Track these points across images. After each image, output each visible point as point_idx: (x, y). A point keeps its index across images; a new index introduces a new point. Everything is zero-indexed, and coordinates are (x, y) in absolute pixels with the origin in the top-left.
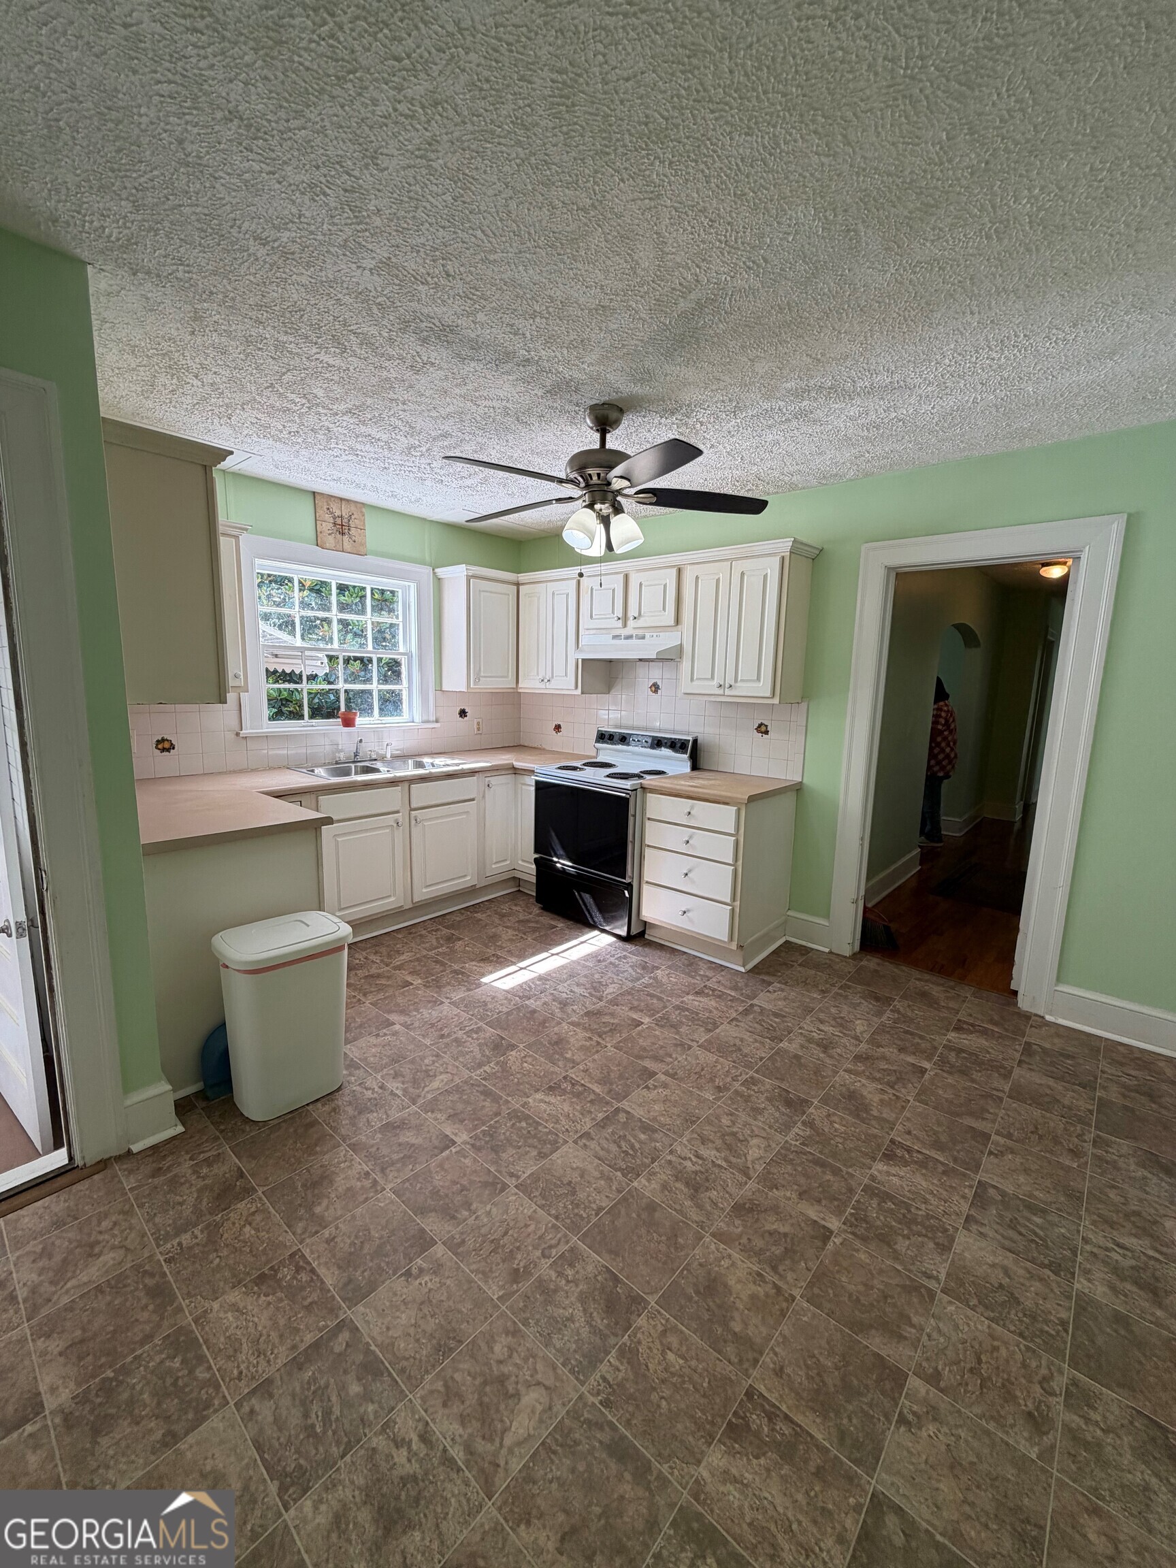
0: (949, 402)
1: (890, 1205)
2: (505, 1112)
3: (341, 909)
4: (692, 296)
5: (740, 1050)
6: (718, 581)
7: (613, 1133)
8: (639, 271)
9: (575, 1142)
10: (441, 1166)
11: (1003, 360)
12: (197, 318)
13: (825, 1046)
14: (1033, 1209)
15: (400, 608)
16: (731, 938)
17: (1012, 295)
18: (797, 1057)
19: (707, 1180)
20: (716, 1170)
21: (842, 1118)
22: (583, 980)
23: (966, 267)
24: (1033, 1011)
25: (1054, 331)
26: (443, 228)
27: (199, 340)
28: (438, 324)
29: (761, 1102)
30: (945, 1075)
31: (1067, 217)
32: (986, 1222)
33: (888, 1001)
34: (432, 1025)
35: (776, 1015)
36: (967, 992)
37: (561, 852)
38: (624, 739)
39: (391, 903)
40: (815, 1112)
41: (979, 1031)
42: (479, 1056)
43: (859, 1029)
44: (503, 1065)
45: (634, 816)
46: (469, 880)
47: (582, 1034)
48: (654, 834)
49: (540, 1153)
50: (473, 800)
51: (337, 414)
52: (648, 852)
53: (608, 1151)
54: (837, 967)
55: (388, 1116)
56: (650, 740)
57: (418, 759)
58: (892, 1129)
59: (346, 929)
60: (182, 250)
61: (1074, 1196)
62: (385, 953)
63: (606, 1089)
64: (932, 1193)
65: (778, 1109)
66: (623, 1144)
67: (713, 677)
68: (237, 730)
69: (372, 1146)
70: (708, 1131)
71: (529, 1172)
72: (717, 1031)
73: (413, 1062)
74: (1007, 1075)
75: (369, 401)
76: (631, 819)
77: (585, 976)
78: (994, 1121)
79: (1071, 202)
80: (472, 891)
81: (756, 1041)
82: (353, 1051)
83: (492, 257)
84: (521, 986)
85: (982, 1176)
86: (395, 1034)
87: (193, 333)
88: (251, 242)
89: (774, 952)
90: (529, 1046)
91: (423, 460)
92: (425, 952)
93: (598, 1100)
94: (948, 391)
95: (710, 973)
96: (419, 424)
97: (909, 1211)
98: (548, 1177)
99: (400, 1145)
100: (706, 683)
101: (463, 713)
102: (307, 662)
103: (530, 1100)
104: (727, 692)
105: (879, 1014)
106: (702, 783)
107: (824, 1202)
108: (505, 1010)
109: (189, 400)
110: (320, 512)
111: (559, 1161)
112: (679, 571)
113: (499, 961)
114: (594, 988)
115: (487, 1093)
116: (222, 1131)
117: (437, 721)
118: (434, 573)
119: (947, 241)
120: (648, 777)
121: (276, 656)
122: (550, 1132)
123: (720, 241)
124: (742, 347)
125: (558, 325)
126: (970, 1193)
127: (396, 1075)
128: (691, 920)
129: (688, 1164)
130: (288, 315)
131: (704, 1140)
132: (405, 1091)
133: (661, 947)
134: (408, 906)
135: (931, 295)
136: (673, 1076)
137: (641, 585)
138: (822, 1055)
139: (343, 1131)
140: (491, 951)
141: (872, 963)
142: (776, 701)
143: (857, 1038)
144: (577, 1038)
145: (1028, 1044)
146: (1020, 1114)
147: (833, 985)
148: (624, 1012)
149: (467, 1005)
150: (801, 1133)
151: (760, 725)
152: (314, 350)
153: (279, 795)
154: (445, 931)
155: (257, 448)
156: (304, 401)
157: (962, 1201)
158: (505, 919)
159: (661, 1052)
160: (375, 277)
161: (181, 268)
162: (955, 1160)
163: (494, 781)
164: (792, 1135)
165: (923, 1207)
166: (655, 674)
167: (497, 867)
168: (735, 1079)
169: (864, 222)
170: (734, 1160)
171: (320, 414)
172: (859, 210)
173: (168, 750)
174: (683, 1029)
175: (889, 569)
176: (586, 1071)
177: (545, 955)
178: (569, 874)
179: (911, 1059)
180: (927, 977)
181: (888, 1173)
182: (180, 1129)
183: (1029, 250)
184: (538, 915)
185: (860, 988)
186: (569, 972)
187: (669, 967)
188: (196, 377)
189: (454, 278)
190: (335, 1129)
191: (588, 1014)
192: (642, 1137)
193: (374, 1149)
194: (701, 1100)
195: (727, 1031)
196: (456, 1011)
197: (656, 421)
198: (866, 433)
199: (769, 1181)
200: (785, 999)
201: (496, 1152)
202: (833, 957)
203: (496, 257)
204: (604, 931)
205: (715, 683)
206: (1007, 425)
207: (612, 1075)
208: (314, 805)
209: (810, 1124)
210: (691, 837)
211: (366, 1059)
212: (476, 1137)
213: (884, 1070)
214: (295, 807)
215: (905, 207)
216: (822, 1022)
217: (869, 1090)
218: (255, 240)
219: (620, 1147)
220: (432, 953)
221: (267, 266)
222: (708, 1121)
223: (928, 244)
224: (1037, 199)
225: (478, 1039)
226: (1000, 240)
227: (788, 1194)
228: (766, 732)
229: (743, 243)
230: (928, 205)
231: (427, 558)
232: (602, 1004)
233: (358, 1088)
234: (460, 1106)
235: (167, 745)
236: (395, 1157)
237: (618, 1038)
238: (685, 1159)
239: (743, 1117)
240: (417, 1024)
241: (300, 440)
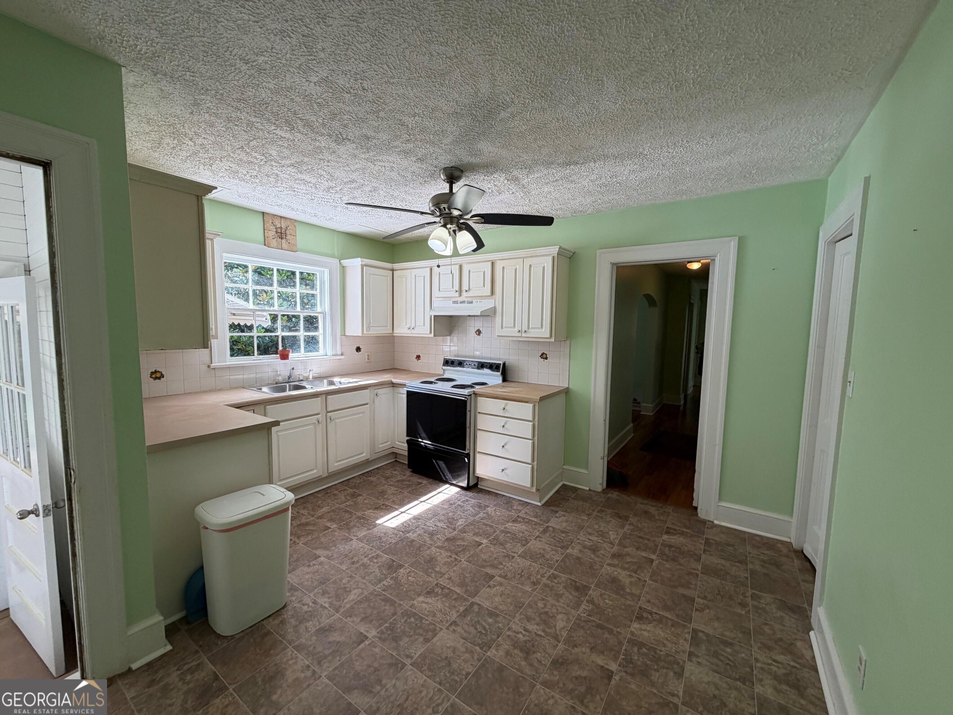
0: (645, 175)
1: (644, 650)
2: (399, 612)
3: (281, 480)
4: (509, 110)
5: (543, 556)
6: (516, 270)
7: (471, 620)
8: (479, 94)
9: (447, 629)
10: (359, 655)
11: (674, 153)
12: (196, 104)
13: (594, 550)
14: (726, 643)
15: (318, 283)
16: (532, 485)
17: (682, 119)
18: (578, 558)
19: (533, 646)
20: (538, 638)
21: (610, 596)
22: (442, 518)
23: (659, 104)
24: (707, 518)
25: (702, 139)
26: (363, 62)
27: (195, 118)
28: (355, 117)
29: (561, 589)
30: (665, 562)
31: (712, 82)
32: (700, 655)
33: (626, 518)
34: (346, 556)
35: (563, 532)
36: (670, 509)
37: (424, 435)
38: (460, 364)
39: (314, 473)
40: (593, 593)
41: (679, 533)
42: (379, 575)
43: (612, 537)
44: (395, 579)
45: (470, 411)
46: (364, 456)
47: (445, 554)
48: (483, 422)
49: (425, 639)
50: (367, 404)
51: (284, 166)
52: (479, 433)
53: (469, 633)
54: (595, 499)
55: (320, 623)
56: (476, 364)
57: (330, 379)
58: (639, 600)
59: (290, 496)
60: (190, 63)
61: (746, 633)
62: (310, 508)
63: (464, 589)
64: (667, 639)
65: (571, 594)
66: (478, 627)
67: (514, 326)
68: (208, 363)
69: (310, 646)
70: (530, 612)
71: (419, 653)
72: (529, 545)
73: (335, 582)
74: (699, 559)
75: (306, 159)
76: (468, 413)
77: (443, 515)
78: (695, 589)
79: (714, 74)
80: (367, 462)
81: (552, 550)
82: (292, 579)
83: (392, 81)
84: (402, 524)
85: (693, 625)
86: (321, 564)
87: (192, 113)
88: (238, 61)
89: (557, 492)
90: (412, 565)
91: (337, 196)
92: (337, 506)
93: (459, 598)
94: (645, 168)
95: (520, 508)
96: (337, 174)
97: (656, 653)
98: (432, 655)
99: (330, 643)
100: (510, 329)
101: (358, 349)
102: (257, 318)
103: (415, 602)
104: (524, 335)
105: (623, 527)
106: (510, 390)
107: (606, 653)
108: (394, 541)
109: (184, 154)
110: (267, 225)
111: (438, 643)
112: (493, 264)
113: (388, 509)
114: (450, 522)
115: (386, 600)
116: (200, 646)
117: (342, 355)
118: (340, 263)
119: (650, 89)
120: (477, 387)
121: (234, 314)
122: (431, 624)
123: (527, 81)
124: (535, 139)
125: (429, 121)
126: (689, 637)
127: (324, 593)
128: (507, 475)
129: (520, 636)
130: (258, 106)
131: (529, 619)
132: (331, 604)
133: (489, 493)
134: (326, 475)
135: (640, 118)
136: (505, 577)
137: (469, 271)
138: (592, 556)
139: (289, 637)
140: (381, 502)
141: (614, 495)
142: (553, 340)
143: (611, 543)
144: (442, 556)
145: (707, 539)
146: (708, 583)
147: (593, 510)
148: (469, 537)
149: (369, 540)
150: (587, 608)
151: (543, 354)
152: (273, 128)
153: (239, 406)
154: (350, 491)
155: (228, 185)
156: (263, 158)
157: (685, 643)
158: (389, 480)
159: (496, 562)
160: (318, 88)
161: (188, 73)
162: (677, 616)
163: (380, 391)
164: (581, 609)
165: (663, 649)
166: (478, 324)
167: (383, 446)
168: (543, 576)
169: (607, 76)
170: (548, 630)
171: (272, 166)
172: (604, 70)
173: (159, 378)
174: (508, 545)
175: (613, 264)
176: (449, 579)
177: (416, 502)
178: (430, 449)
179: (644, 554)
180: (646, 502)
181: (641, 629)
182: (169, 648)
183: (692, 97)
184: (410, 476)
185: (609, 511)
186: (433, 513)
187: (495, 505)
188: (191, 140)
189: (367, 91)
190: (283, 636)
191: (448, 540)
192: (490, 620)
193: (312, 648)
194: (525, 592)
195: (535, 545)
196: (361, 545)
197: (482, 178)
198: (599, 189)
199: (571, 642)
200: (567, 521)
201: (396, 641)
202: (591, 493)
203: (394, 81)
204: (452, 484)
205: (516, 329)
206: (675, 187)
207: (467, 580)
208: (263, 411)
209: (591, 601)
210: (506, 423)
211: (302, 584)
212: (382, 632)
213: (630, 562)
214: (249, 414)
215: (629, 70)
216: (590, 534)
217: (623, 575)
218: (241, 60)
219: (476, 629)
220: (342, 506)
221: (247, 76)
222: (530, 606)
223: (640, 90)
224: (697, 72)
225: (377, 563)
226: (677, 91)
227: (584, 650)
228: (546, 358)
229: (540, 83)
230: (641, 70)
231: (336, 254)
232: (455, 532)
233: (298, 605)
234: (369, 611)
235: (158, 375)
236: (327, 652)
237: (468, 554)
238: (518, 633)
239: (551, 600)
240: (335, 556)
241: (257, 181)
